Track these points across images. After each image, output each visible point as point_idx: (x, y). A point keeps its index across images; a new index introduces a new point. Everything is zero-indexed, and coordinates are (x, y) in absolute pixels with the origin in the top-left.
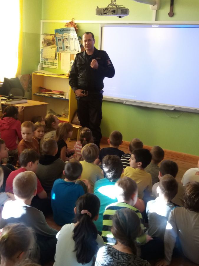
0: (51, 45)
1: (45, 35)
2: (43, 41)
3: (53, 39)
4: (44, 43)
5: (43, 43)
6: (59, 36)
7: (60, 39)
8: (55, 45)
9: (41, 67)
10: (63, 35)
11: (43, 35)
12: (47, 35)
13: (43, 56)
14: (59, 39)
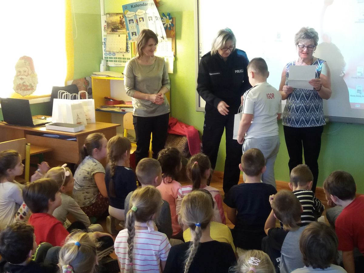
0: (118, 30)
1: (108, 15)
2: (105, 26)
3: (121, 21)
4: (108, 28)
5: (106, 29)
6: (130, 15)
7: (132, 20)
8: (124, 30)
9: (105, 67)
10: (137, 13)
11: (105, 16)
12: (111, 14)
13: (108, 49)
14: (129, 20)
